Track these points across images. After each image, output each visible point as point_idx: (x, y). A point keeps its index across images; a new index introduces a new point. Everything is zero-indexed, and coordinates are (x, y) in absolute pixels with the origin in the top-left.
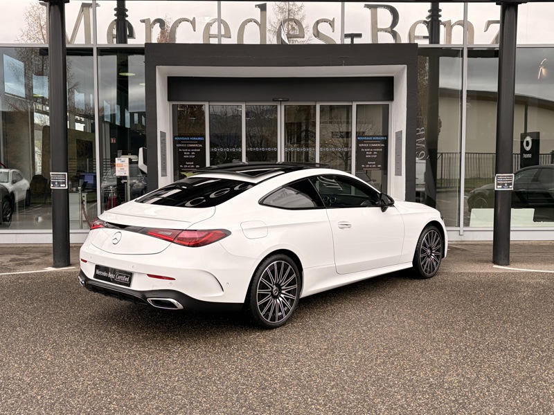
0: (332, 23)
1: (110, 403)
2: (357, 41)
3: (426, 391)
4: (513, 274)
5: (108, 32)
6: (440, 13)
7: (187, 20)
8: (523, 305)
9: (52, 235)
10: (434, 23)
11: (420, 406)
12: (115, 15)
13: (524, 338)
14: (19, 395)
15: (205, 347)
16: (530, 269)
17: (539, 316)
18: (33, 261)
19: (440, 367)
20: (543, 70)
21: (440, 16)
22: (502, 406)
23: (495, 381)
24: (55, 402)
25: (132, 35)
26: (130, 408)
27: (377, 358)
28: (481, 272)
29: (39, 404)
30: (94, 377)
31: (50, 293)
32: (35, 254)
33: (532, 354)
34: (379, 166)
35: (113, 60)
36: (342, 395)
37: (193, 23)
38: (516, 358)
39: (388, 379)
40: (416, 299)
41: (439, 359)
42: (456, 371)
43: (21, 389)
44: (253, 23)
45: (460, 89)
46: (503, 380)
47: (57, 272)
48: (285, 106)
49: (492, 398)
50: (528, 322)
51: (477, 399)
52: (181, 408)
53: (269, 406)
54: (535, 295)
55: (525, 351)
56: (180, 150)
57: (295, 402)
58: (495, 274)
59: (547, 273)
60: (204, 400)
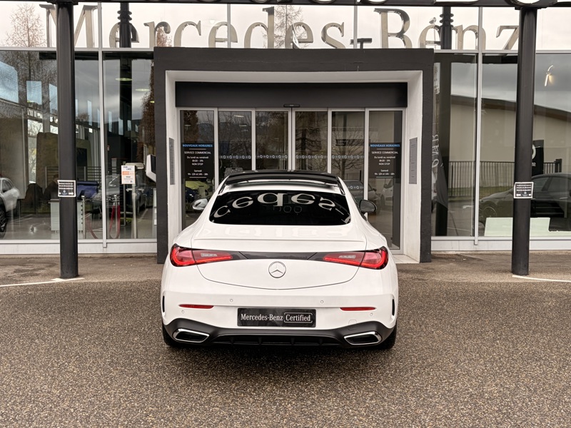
0: (341, 28)
1: (147, 415)
2: (366, 46)
3: (468, 402)
4: (533, 283)
5: (110, 36)
6: (452, 18)
8: (550, 315)
9: (59, 245)
10: (446, 28)
11: (464, 416)
12: (119, 18)
13: (557, 348)
14: (51, 407)
15: (234, 359)
16: (550, 278)
17: (568, 326)
18: (38, 272)
19: (477, 377)
20: (550, 77)
21: (452, 21)
22: (548, 416)
23: (535, 391)
24: (90, 415)
25: (135, 39)
26: (168, 420)
27: (412, 368)
28: (501, 281)
29: (73, 417)
30: (125, 389)
31: (63, 305)
32: (39, 265)
33: (567, 364)
34: (392, 174)
35: (116, 64)
36: (383, 406)
37: (198, 26)
38: (553, 368)
39: (427, 390)
40: (440, 309)
41: (474, 370)
42: (494, 381)
43: (52, 402)
44: (260, 27)
45: (475, 97)
46: (543, 390)
47: (66, 284)
48: (296, 112)
49: (535, 408)
50: (558, 332)
51: (521, 409)
52: (221, 421)
53: (310, 418)
54: (560, 305)
55: (560, 360)
56: (188, 157)
57: (337, 414)
58: (516, 284)
59: (568, 283)
60: (243, 411)
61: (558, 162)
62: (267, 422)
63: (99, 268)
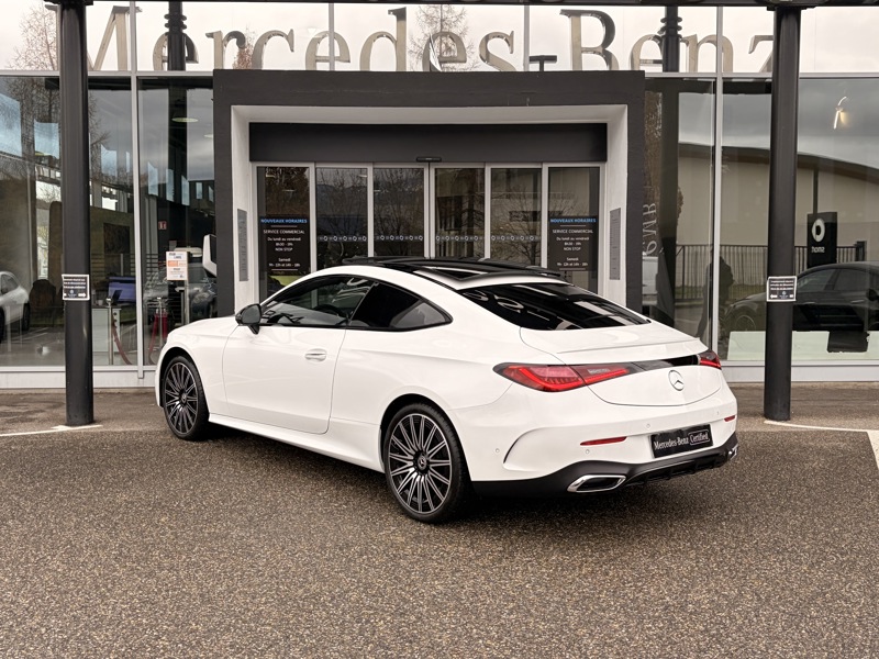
0: (509, 40)
1: (158, 638)
2: (548, 67)
3: (660, 617)
4: (795, 433)
5: (155, 53)
6: (679, 24)
7: (281, 34)
8: (812, 483)
9: (64, 375)
10: (670, 38)
11: (649, 639)
12: (166, 25)
13: (814, 533)
14: (12, 626)
16: (822, 426)
17: (836, 499)
18: (34, 417)
19: (681, 579)
20: (843, 116)
21: (680, 28)
22: (779, 639)
23: (767, 600)
24: (69, 638)
25: (192, 58)
27: (582, 565)
28: (746, 430)
29: (43, 641)
30: (132, 598)
31: (62, 467)
32: (37, 405)
33: (825, 559)
34: (585, 264)
35: (163, 96)
36: (526, 624)
37: (290, 38)
38: (801, 564)
39: (599, 598)
41: (678, 567)
42: (706, 585)
43: (15, 617)
44: (385, 39)
45: (712, 144)
46: (780, 599)
47: (73, 433)
48: (436, 170)
49: (763, 627)
50: (820, 508)
51: (740, 629)
53: (411, 642)
54: (831, 466)
55: (815, 553)
56: (270, 239)
57: (452, 635)
58: (768, 434)
59: (849, 432)
60: (308, 632)
61: (860, 247)
62: (342, 648)
63: (129, 409)
